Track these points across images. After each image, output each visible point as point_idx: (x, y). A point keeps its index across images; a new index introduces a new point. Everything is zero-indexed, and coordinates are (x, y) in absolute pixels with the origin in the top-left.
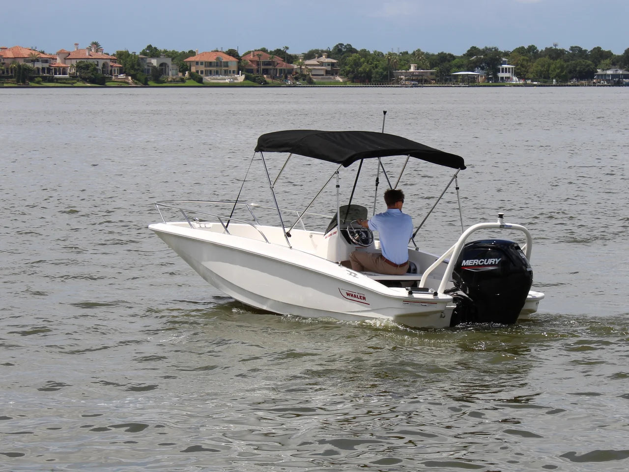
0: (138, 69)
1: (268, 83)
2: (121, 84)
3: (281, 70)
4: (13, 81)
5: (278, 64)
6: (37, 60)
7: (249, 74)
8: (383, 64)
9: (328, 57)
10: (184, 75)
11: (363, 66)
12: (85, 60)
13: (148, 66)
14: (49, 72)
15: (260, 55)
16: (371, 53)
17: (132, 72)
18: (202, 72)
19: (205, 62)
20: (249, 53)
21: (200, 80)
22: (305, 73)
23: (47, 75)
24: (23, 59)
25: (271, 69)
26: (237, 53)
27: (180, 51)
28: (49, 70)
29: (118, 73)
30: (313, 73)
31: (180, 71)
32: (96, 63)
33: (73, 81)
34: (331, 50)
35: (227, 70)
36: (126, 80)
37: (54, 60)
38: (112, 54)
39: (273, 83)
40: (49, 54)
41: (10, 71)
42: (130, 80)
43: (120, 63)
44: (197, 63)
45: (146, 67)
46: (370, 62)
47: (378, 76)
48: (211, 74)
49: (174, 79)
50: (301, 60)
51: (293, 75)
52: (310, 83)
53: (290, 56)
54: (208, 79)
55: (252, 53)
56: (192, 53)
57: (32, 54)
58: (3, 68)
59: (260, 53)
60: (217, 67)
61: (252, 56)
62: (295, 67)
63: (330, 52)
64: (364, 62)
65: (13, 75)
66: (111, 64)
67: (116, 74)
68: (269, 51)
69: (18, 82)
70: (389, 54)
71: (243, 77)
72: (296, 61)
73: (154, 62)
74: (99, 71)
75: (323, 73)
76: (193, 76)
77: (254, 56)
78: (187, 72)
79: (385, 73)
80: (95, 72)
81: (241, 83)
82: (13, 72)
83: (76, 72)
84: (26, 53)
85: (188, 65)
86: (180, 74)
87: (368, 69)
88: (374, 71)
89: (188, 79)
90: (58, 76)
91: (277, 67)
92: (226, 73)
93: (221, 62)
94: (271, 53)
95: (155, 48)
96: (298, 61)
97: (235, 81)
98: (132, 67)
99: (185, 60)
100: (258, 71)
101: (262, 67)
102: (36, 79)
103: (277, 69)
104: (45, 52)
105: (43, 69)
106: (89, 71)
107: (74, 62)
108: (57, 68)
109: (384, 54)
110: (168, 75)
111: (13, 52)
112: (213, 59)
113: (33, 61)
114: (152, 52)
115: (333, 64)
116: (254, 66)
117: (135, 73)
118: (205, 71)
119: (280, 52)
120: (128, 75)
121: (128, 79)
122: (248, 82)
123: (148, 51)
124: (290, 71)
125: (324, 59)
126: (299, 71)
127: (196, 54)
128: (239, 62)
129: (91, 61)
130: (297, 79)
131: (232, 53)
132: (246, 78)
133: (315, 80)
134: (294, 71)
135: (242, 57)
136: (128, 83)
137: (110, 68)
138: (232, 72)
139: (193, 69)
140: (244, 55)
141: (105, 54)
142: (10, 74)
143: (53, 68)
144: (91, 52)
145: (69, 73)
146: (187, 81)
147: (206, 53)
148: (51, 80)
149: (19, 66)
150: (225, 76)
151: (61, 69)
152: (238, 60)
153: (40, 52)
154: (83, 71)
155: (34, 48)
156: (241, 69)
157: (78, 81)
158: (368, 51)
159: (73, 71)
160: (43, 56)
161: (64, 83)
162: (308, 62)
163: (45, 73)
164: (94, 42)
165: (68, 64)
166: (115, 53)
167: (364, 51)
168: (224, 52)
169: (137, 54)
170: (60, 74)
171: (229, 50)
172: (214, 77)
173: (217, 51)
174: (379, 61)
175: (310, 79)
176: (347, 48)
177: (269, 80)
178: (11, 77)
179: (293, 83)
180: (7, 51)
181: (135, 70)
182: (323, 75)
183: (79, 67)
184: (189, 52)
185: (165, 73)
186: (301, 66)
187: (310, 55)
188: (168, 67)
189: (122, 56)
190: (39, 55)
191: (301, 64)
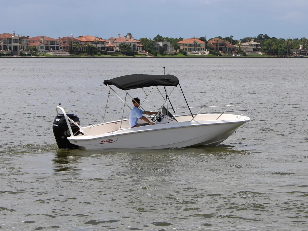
0: (152, 48)
1: (222, 56)
2: (142, 55)
3: (229, 48)
4: (85, 54)
5: (227, 45)
6: (98, 43)
7: (212, 51)
8: (285, 45)
9: (255, 41)
10: (176, 51)
11: (274, 47)
12: (124, 43)
13: (157, 46)
14: (104, 49)
15: (218, 40)
16: (278, 39)
17: (149, 49)
18: (186, 49)
19: (188, 44)
20: (212, 39)
21: (185, 54)
22: (242, 50)
23: (104, 51)
24: (91, 42)
25: (223, 48)
26: (205, 39)
27: (174, 38)
28: (105, 48)
29: (141, 50)
30: (247, 50)
31: (174, 49)
32: (130, 45)
33: (117, 54)
34: (256, 38)
35: (200, 48)
36: (146, 54)
37: (108, 43)
38: (138, 40)
39: (224, 55)
40: (105, 40)
41: (84, 49)
42: (147, 54)
43: (142, 44)
44: (184, 44)
45: (156, 47)
46: (277, 44)
47: (281, 52)
48: (191, 50)
49: (171, 53)
50: (239, 43)
51: (235, 51)
52: (245, 55)
53: (234, 41)
54: (189, 53)
55: (213, 39)
56: (181, 39)
57: (96, 39)
58: (80, 47)
59: (218, 39)
60: (194, 46)
61: (213, 40)
62: (237, 46)
63: (256, 39)
64: (274, 44)
65: (86, 51)
66: (138, 45)
67: (140, 50)
68: (222, 38)
69: (88, 54)
70: (288, 40)
71: (208, 52)
72: (237, 43)
73: (161, 44)
74: (131, 48)
75: (252, 50)
76: (181, 52)
77: (214, 41)
78: (178, 49)
79: (285, 50)
80: (129, 49)
81: (207, 55)
82: (86, 49)
83: (119, 49)
84: (92, 39)
85: (179, 45)
86: (175, 51)
87: (276, 48)
88: (279, 49)
89: (179, 53)
90: (109, 51)
91: (227, 47)
92: (199, 50)
93: (196, 44)
94: (224, 39)
95: (161, 37)
96: (238, 44)
97: (204, 54)
98: (149, 47)
99: (177, 43)
100: (216, 49)
101: (219, 47)
102: (98, 53)
103: (226, 48)
104: (103, 39)
105: (102, 47)
106: (126, 49)
107: (118, 44)
108: (109, 47)
109: (285, 40)
110: (168, 51)
111: (85, 39)
112: (192, 42)
113: (96, 43)
114: (160, 38)
115: (257, 45)
116: (214, 46)
117: (150, 50)
118: (188, 49)
119: (228, 38)
120: (146, 51)
121: (146, 53)
122: (211, 55)
123: (157, 38)
124: (234, 49)
125: (252, 42)
126: (238, 49)
127: (183, 40)
128: (206, 44)
129: (127, 43)
130: (237, 53)
131: (202, 39)
132: (210, 53)
133: (247, 54)
134: (236, 49)
135: (208, 41)
136: (146, 55)
137: (137, 47)
138: (202, 49)
139: (182, 48)
140: (209, 40)
141: (134, 39)
142: (84, 51)
143: (107, 47)
144: (127, 39)
145: (115, 50)
146: (178, 54)
147: (188, 39)
148: (106, 53)
149: (89, 46)
150: (199, 51)
151: (111, 48)
152: (206, 43)
153: (100, 38)
154: (122, 49)
155: (97, 37)
156: (207, 48)
157: (120, 54)
158: (276, 38)
159: (117, 49)
160: (101, 40)
161: (113, 55)
162: (243, 44)
163: (102, 50)
164: (129, 33)
165: (115, 45)
166: (140, 39)
167: (274, 38)
168: (198, 39)
169: (151, 40)
170: (110, 50)
171: (201, 37)
172: (193, 52)
173: (195, 38)
174: (282, 44)
175: (245, 53)
176: (265, 37)
177: (222, 54)
178: (85, 52)
179: (236, 55)
180: (82, 38)
181: (151, 48)
182: (252, 51)
183: (120, 47)
184: (180, 38)
185: (167, 50)
186: (240, 47)
187: (245, 40)
188: (168, 46)
189: (144, 41)
190: (99, 40)
191: (240, 45)
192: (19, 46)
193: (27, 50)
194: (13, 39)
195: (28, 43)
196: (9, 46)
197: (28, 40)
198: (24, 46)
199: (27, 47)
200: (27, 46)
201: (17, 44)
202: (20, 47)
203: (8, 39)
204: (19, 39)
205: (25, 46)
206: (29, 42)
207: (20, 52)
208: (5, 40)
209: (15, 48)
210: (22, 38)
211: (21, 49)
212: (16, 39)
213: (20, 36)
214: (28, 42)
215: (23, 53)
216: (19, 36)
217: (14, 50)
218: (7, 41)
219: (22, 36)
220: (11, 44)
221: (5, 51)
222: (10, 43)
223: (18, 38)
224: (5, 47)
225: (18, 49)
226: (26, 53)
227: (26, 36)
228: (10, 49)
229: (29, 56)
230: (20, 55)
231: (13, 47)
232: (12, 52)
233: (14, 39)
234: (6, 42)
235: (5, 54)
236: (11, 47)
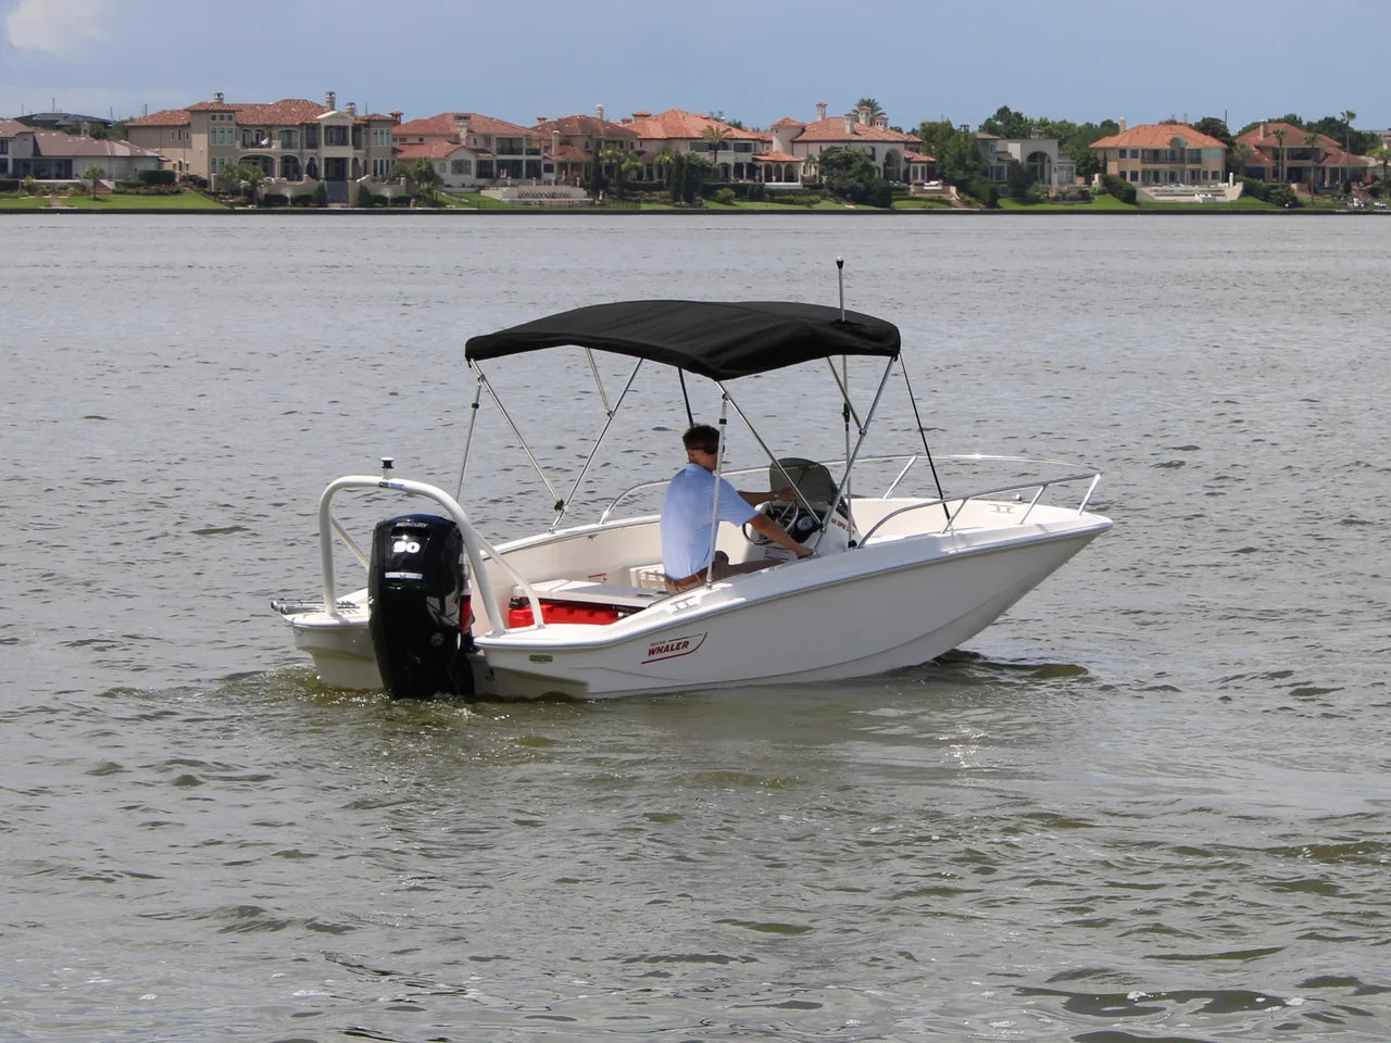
0: (975, 168)
1: (1301, 205)
2: (930, 204)
3: (1334, 171)
4: (662, 197)
5: (1327, 155)
6: (724, 145)
7: (1255, 181)
10: (1089, 182)
12: (843, 145)
13: (999, 160)
14: (751, 175)
15: (1283, 133)
17: (960, 175)
18: (1134, 176)
19: (1143, 151)
20: (1255, 126)
21: (1130, 197)
23: (748, 182)
24: (689, 142)
25: (1309, 169)
26: (1225, 127)
27: (1080, 123)
28: (752, 169)
29: (923, 178)
31: (1079, 174)
32: (870, 153)
33: (813, 198)
35: (1199, 170)
36: (945, 196)
37: (766, 145)
38: (910, 130)
39: (1313, 203)
40: (754, 130)
41: (655, 174)
42: (952, 195)
43: (929, 152)
44: (1123, 152)
45: (994, 163)
48: (1157, 179)
49: (1064, 194)
50: (1385, 147)
51: (1365, 185)
53: (1359, 134)
54: (1148, 193)
55: (1261, 127)
56: (1110, 128)
57: (710, 127)
58: (639, 164)
59: (1283, 127)
60: (1172, 162)
61: (1261, 133)
62: (1372, 162)
65: (665, 181)
66: (907, 154)
67: (919, 180)
68: (1305, 123)
69: (676, 199)
71: (1239, 187)
72: (1373, 148)
73: (1015, 150)
74: (877, 171)
76: (1111, 186)
77: (1266, 135)
78: (1096, 176)
80: (867, 174)
81: (1232, 203)
82: (664, 174)
83: (821, 173)
84: (696, 128)
85: (1100, 157)
86: (1080, 182)
89: (1101, 193)
90: (774, 184)
91: (1324, 164)
92: (1196, 178)
93: (1183, 150)
94: (1310, 126)
95: (1018, 115)
96: (1379, 149)
97: (1219, 199)
98: (960, 162)
99: (1092, 146)
100: (1276, 173)
101: (1288, 163)
102: (721, 193)
103: (1324, 169)
104: (744, 125)
105: (739, 167)
106: (851, 172)
107: (815, 150)
108: (774, 165)
110: (1050, 183)
111: (663, 126)
112: (1162, 143)
113: (714, 147)
114: (1010, 124)
116: (1268, 162)
117: (967, 178)
118: (1144, 172)
119: (1332, 125)
120: (947, 182)
121: (948, 192)
122: (1251, 200)
123: (999, 123)
124: (1359, 174)
126: (1380, 174)
127: (1121, 130)
128: (1228, 152)
129: (856, 148)
130: (1375, 193)
131: (1211, 127)
132: (1247, 191)
134: (1369, 172)
135: (1235, 137)
136: (948, 203)
137: (903, 166)
138: (1210, 175)
139: (1113, 169)
140: (1241, 133)
141: (892, 128)
142: (656, 181)
143: (762, 163)
144: (857, 126)
145: (803, 178)
146: (1096, 198)
147: (1145, 127)
148: (759, 194)
149: (679, 160)
150: (1193, 184)
151: (783, 167)
152: (1225, 146)
153: (730, 124)
154: (836, 172)
155: (716, 115)
156: (1232, 167)
157: (824, 197)
159: (813, 171)
160: (737, 133)
161: (789, 202)
163: (742, 178)
164: (866, 99)
165: (800, 154)
166: (918, 128)
168: (1190, 126)
169: (971, 130)
170: (779, 180)
171: (1204, 120)
172: (1164, 187)
173: (1175, 123)
177: (1304, 197)
178: (659, 187)
179: (1366, 205)
180: (648, 122)
181: (968, 169)
183: (826, 163)
184: (1103, 124)
185: (1042, 176)
186: (1386, 162)
188: (1049, 161)
189: (934, 134)
190: (728, 133)
191: (1386, 157)
192: (356, 160)
193: (393, 180)
194: (327, 128)
195: (397, 145)
196: (307, 162)
197: (395, 130)
198: (376, 161)
199: (393, 162)
200: (390, 159)
201: (347, 152)
202: (361, 162)
203: (302, 125)
204: (356, 128)
205: (382, 162)
206: (401, 140)
207: (358, 187)
208: (288, 131)
209: (337, 167)
210: (370, 122)
211: (365, 174)
212: (339, 128)
213: (361, 113)
214: (395, 140)
215: (372, 193)
216: (352, 112)
217: (333, 179)
218: (296, 138)
219: (370, 113)
220: (315, 151)
221: (288, 183)
222: (313, 145)
223: (349, 123)
224: (291, 165)
225: (350, 175)
226: (388, 193)
227: (386, 114)
228: (312, 171)
229: (399, 206)
230: (360, 199)
231: (327, 165)
232: (321, 188)
233: (331, 127)
234: (293, 141)
235: (288, 195)
236: (317, 162)
